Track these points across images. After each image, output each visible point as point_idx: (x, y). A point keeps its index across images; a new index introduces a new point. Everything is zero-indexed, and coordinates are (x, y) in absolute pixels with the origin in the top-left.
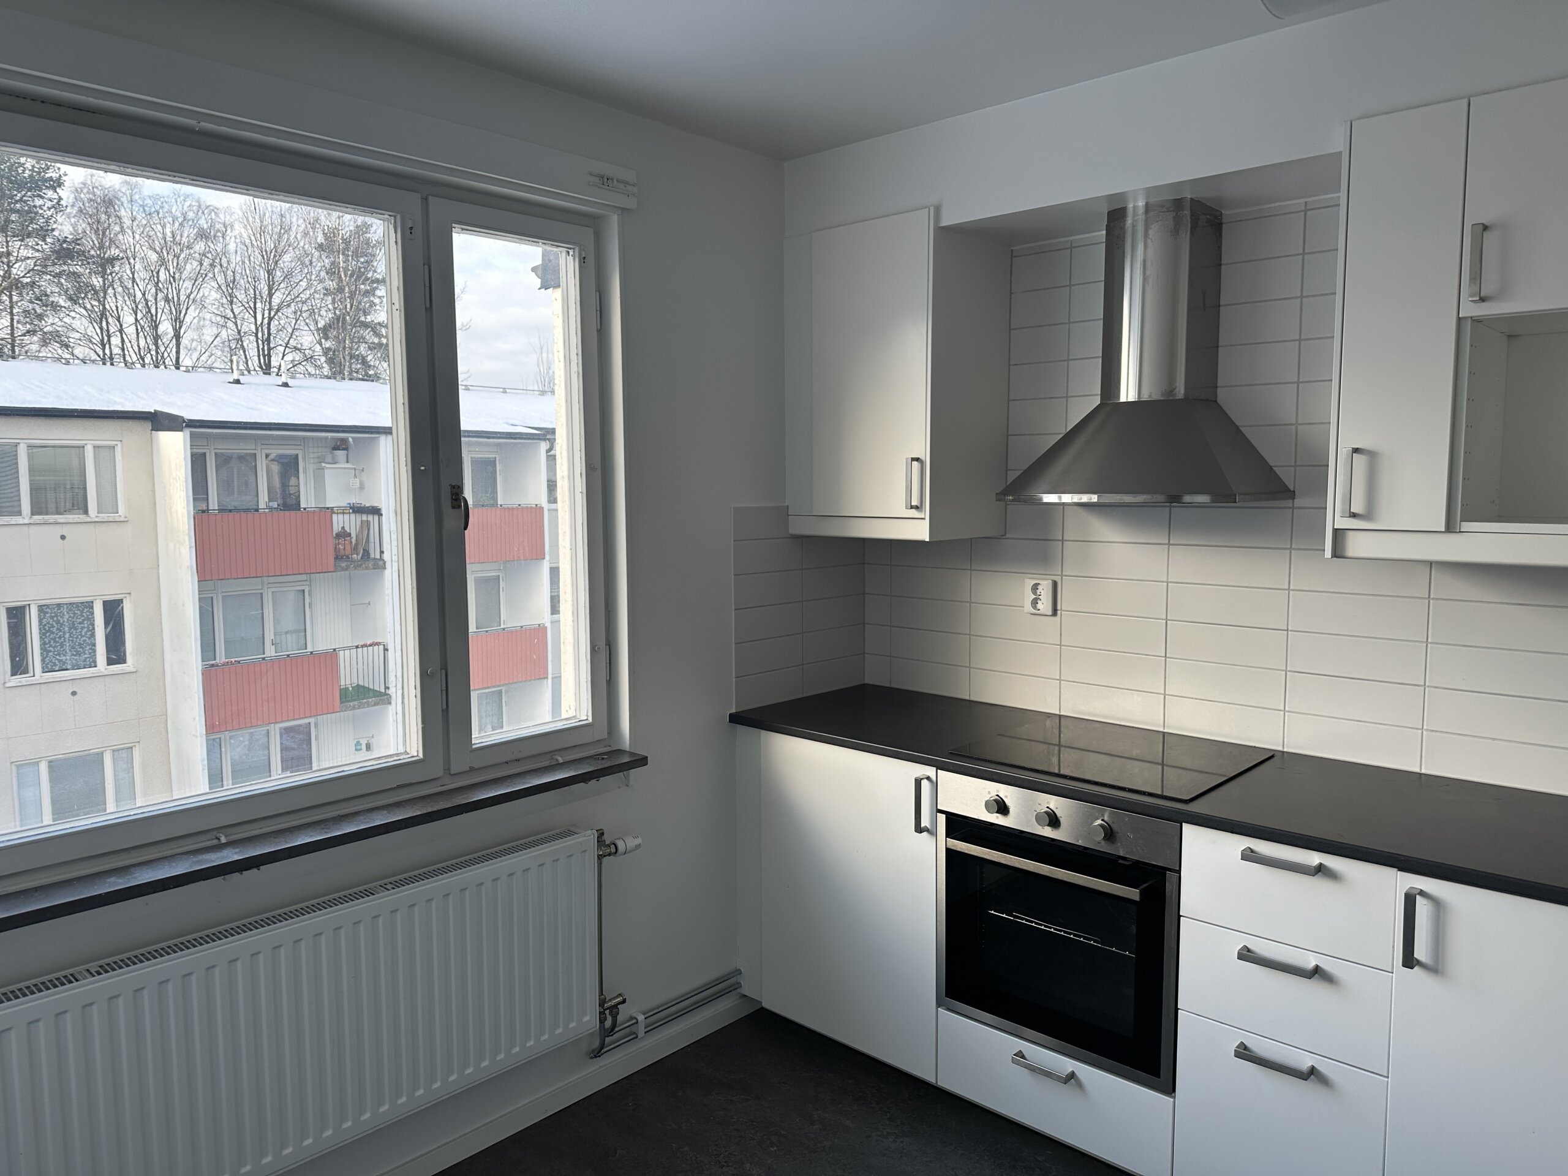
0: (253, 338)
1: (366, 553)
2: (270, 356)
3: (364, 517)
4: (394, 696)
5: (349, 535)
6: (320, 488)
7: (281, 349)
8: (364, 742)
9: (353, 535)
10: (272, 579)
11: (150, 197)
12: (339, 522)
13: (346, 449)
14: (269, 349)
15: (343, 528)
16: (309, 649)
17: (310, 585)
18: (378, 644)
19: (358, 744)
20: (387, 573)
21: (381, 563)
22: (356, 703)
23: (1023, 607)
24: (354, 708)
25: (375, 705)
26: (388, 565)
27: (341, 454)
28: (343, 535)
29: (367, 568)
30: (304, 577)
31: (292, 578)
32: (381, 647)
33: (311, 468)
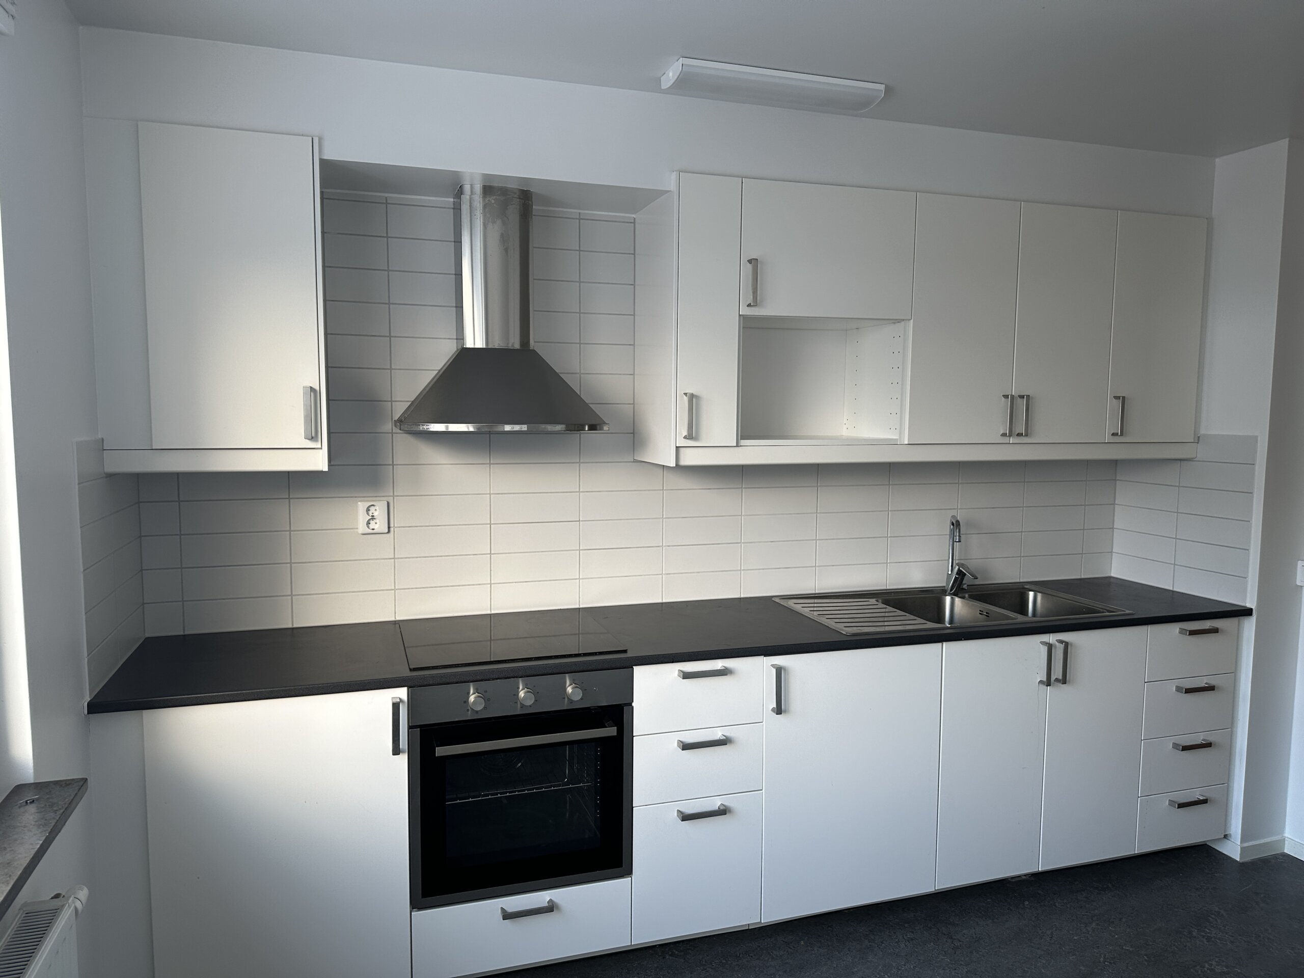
23: (357, 528)
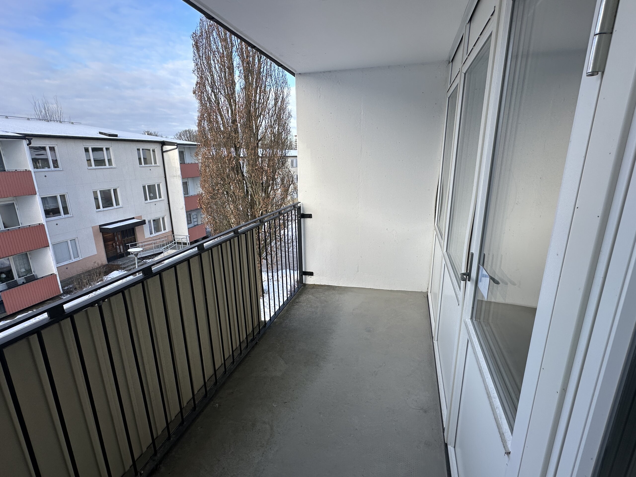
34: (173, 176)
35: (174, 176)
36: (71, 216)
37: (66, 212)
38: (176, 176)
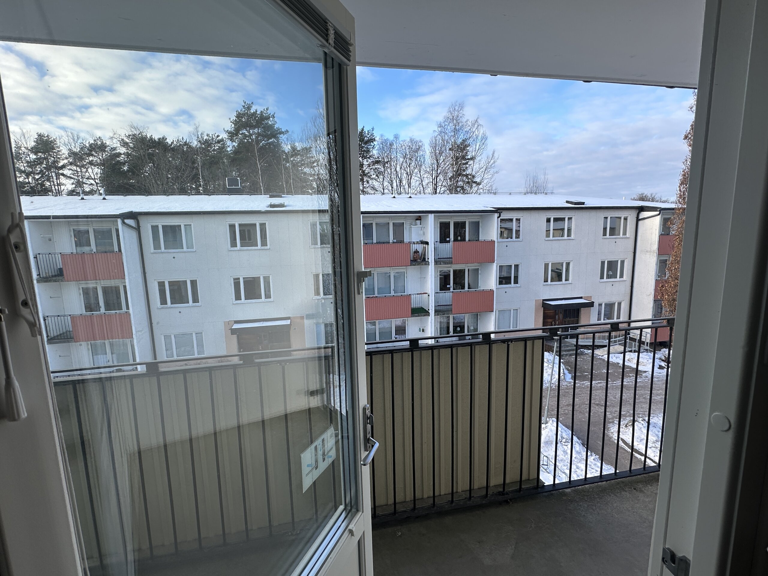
0: (431, 184)
1: (424, 259)
2: (436, 189)
3: (424, 246)
4: (431, 313)
5: (418, 252)
6: (410, 235)
7: (440, 186)
8: (422, 329)
9: (420, 252)
10: (393, 268)
11: (402, 141)
12: (414, 247)
13: (420, 220)
14: (437, 187)
15: (416, 249)
16: (406, 293)
17: (406, 270)
18: (426, 293)
19: (420, 329)
20: (430, 266)
21: (427, 263)
22: (417, 314)
24: (416, 316)
25: (424, 316)
26: (430, 264)
27: (418, 222)
28: (416, 252)
29: (422, 265)
30: (405, 267)
31: (401, 267)
32: (427, 295)
33: (408, 227)
34: (645, 251)
35: (647, 252)
36: (520, 286)
37: (516, 282)
38: (650, 252)
